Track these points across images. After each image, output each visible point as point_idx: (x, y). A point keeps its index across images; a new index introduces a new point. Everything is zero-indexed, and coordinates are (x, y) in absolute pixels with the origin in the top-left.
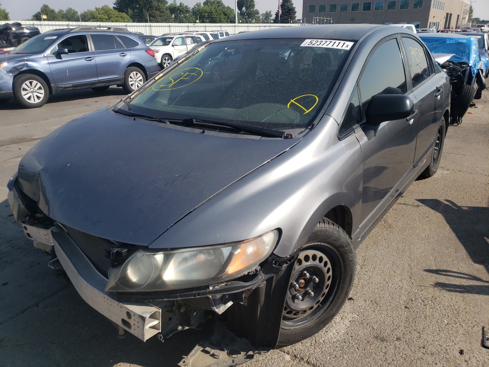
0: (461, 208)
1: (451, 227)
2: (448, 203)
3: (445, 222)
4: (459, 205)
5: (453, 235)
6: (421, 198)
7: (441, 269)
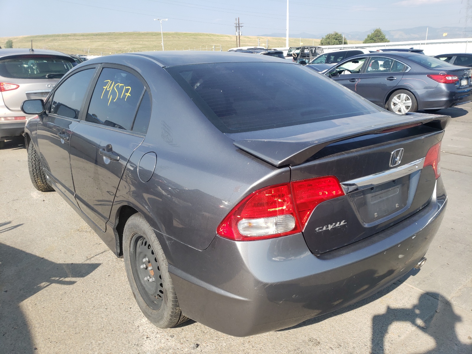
0: (48, 282)
1: (36, 256)
2: (67, 279)
3: (46, 257)
4: (54, 285)
5: (28, 251)
6: (98, 268)
7: (15, 229)
